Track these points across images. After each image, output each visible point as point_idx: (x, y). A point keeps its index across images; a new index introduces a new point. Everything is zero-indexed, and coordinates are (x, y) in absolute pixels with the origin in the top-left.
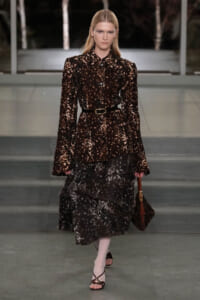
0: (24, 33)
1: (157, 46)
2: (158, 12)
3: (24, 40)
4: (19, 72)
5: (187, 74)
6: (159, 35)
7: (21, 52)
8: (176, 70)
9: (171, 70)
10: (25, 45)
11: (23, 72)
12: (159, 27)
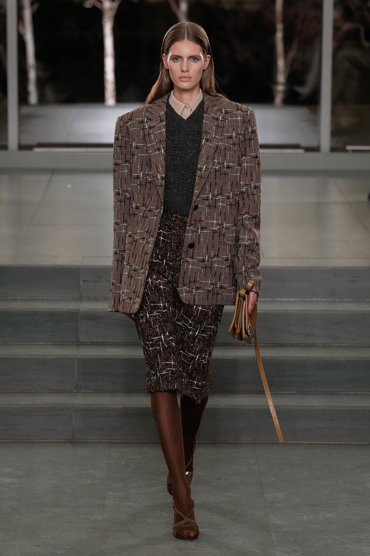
0: (32, 75)
1: (279, 99)
2: (279, 35)
3: (32, 88)
4: (21, 147)
5: (333, 149)
6: (281, 78)
7: (25, 110)
8: (313, 144)
9: (304, 143)
10: (33, 98)
11: (29, 147)
12: (281, 63)
